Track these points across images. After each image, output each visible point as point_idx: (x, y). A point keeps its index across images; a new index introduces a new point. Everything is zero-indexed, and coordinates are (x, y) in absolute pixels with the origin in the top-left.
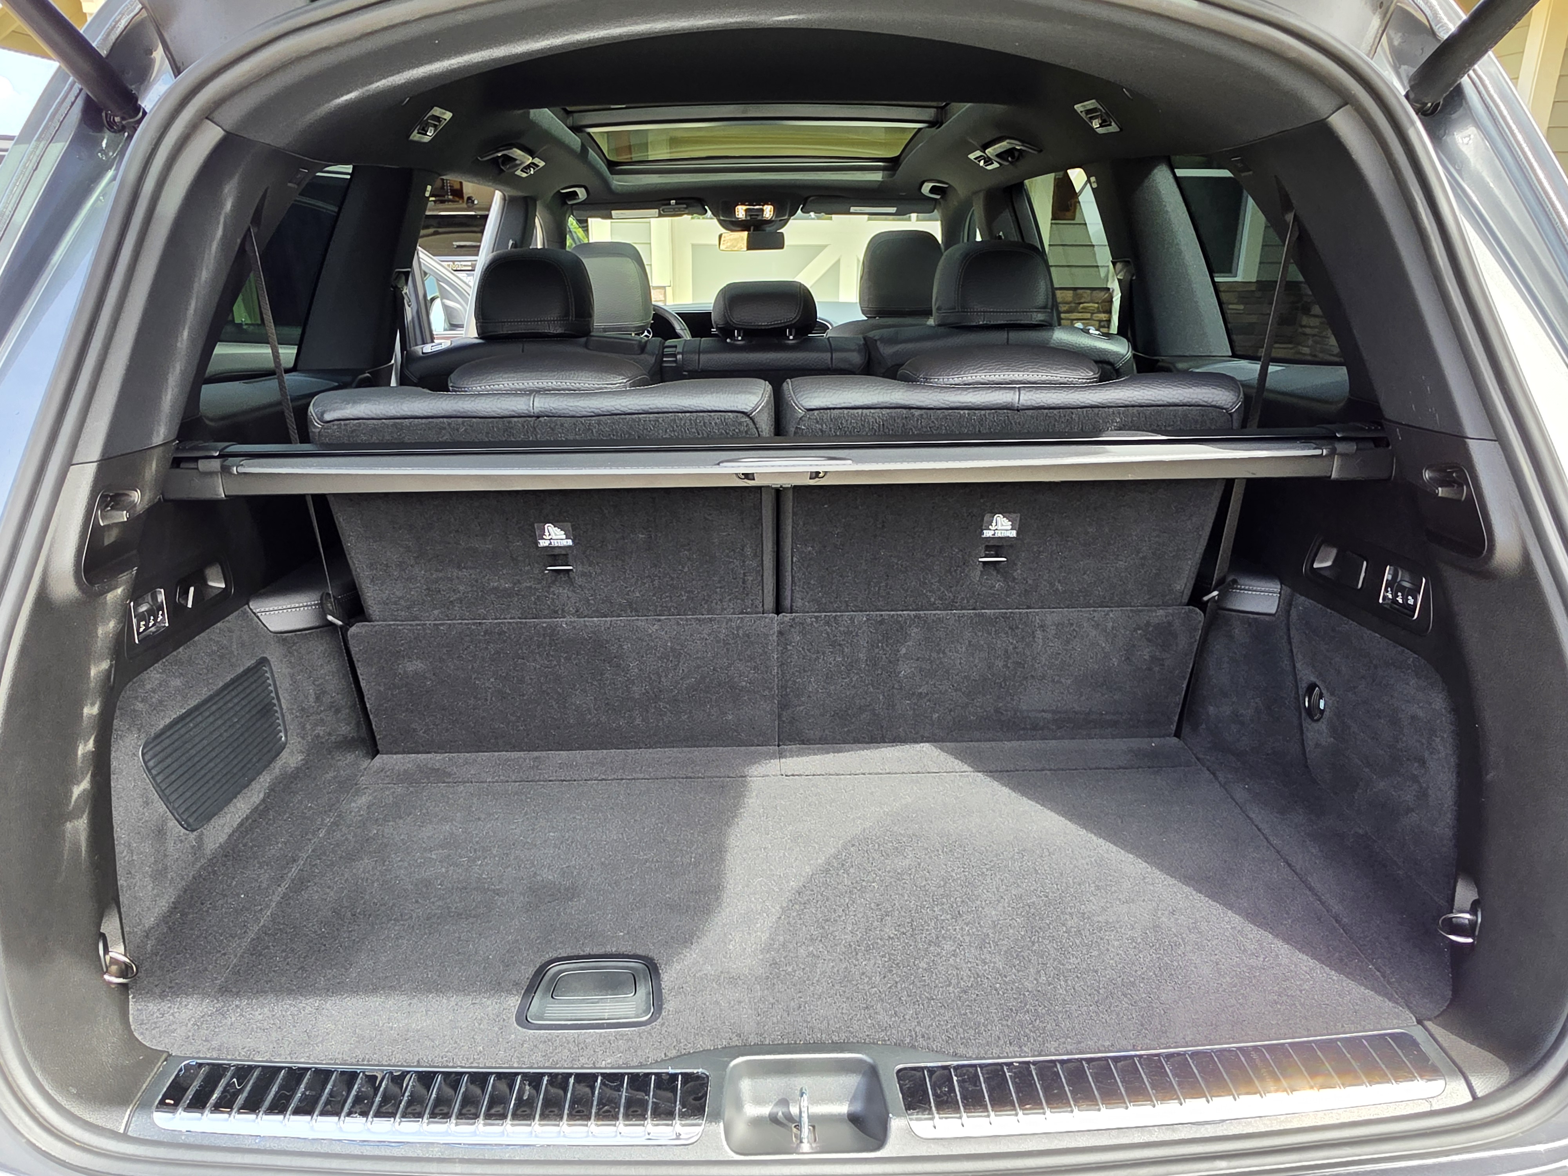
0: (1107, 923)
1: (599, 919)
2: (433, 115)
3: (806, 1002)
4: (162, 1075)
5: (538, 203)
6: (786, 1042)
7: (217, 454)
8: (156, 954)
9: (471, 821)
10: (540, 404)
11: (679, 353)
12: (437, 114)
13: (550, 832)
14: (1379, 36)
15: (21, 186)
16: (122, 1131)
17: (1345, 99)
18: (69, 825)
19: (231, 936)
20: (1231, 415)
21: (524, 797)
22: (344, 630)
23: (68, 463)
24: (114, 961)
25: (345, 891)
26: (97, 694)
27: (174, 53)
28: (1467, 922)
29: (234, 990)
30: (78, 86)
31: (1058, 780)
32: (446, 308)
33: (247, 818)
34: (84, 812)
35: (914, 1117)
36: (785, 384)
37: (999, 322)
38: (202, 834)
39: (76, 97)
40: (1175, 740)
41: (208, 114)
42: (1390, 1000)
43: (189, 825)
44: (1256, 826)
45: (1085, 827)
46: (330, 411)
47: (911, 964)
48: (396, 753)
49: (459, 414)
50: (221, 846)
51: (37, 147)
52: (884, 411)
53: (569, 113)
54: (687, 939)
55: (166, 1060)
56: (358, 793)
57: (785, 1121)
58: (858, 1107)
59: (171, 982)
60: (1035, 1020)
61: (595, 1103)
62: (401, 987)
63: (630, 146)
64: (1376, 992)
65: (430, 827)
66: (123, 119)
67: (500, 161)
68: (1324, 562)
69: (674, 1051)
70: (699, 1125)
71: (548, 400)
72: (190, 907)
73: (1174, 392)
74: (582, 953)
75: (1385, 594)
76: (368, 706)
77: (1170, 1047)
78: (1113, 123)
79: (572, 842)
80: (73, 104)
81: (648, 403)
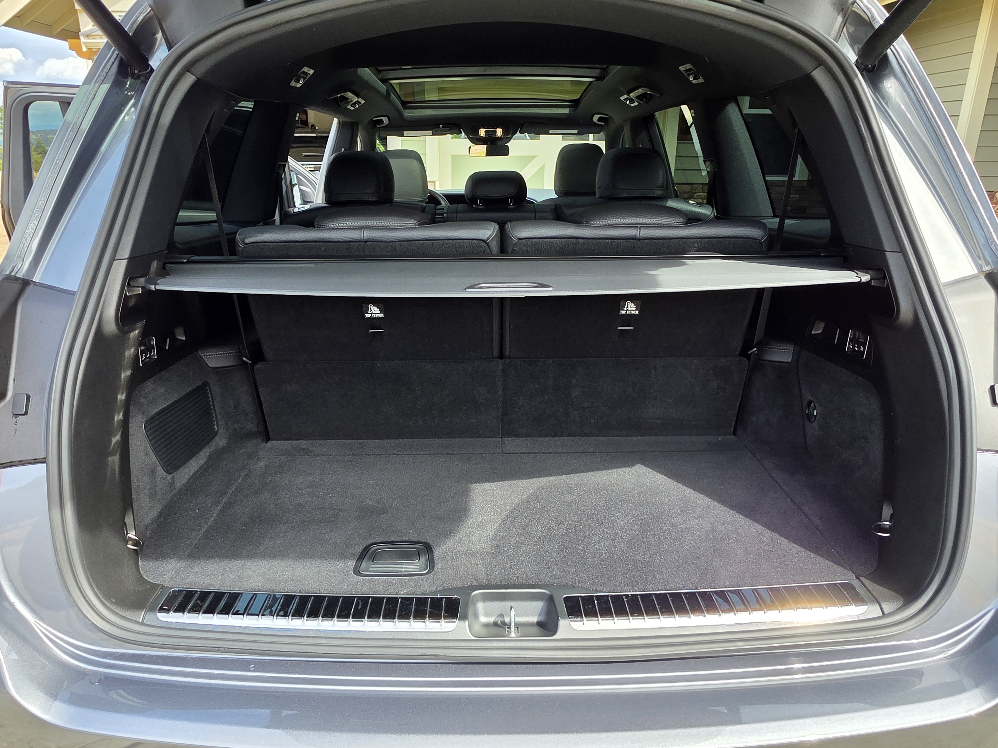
0: (686, 528)
1: (398, 524)
2: (304, 72)
3: (514, 565)
4: (161, 595)
5: (359, 126)
6: (503, 584)
7: (186, 261)
8: (152, 538)
9: (324, 475)
10: (367, 234)
11: (445, 213)
12: (306, 71)
13: (370, 481)
14: (842, 27)
15: (85, 108)
16: (140, 621)
17: (820, 63)
18: (110, 459)
19: (192, 529)
20: (761, 243)
21: (354, 463)
22: (252, 366)
23: (113, 259)
24: (131, 539)
25: (255, 509)
26: (125, 388)
27: (168, 35)
28: (888, 526)
29: (196, 556)
30: (117, 52)
31: (663, 457)
32: (301, 191)
33: (197, 471)
34: (117, 452)
35: (573, 619)
36: (506, 225)
37: (635, 196)
38: (174, 476)
39: (115, 59)
40: (733, 437)
41: (188, 69)
42: (841, 567)
43: (168, 470)
44: (776, 481)
45: (677, 481)
46: (248, 237)
47: (574, 547)
48: (280, 440)
49: (321, 240)
50: (184, 485)
51: (94, 86)
52: (563, 240)
53: (380, 71)
54: (447, 534)
55: (161, 588)
56: (259, 460)
57: (502, 625)
58: (542, 618)
59: (161, 552)
60: (642, 575)
61: (398, 611)
62: (289, 555)
63: (413, 92)
64: (834, 563)
65: (301, 477)
66: (140, 71)
67: (339, 100)
68: (817, 331)
69: (441, 588)
70: (455, 622)
71: (371, 232)
72: (168, 516)
73: (729, 230)
74: (389, 540)
75: (848, 346)
76: (264, 411)
77: (716, 588)
78: (701, 77)
79: (383, 486)
80: (113, 63)
81: (428, 234)
